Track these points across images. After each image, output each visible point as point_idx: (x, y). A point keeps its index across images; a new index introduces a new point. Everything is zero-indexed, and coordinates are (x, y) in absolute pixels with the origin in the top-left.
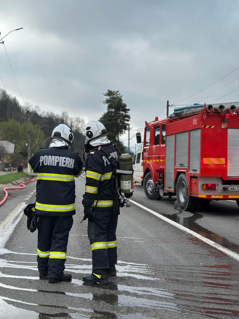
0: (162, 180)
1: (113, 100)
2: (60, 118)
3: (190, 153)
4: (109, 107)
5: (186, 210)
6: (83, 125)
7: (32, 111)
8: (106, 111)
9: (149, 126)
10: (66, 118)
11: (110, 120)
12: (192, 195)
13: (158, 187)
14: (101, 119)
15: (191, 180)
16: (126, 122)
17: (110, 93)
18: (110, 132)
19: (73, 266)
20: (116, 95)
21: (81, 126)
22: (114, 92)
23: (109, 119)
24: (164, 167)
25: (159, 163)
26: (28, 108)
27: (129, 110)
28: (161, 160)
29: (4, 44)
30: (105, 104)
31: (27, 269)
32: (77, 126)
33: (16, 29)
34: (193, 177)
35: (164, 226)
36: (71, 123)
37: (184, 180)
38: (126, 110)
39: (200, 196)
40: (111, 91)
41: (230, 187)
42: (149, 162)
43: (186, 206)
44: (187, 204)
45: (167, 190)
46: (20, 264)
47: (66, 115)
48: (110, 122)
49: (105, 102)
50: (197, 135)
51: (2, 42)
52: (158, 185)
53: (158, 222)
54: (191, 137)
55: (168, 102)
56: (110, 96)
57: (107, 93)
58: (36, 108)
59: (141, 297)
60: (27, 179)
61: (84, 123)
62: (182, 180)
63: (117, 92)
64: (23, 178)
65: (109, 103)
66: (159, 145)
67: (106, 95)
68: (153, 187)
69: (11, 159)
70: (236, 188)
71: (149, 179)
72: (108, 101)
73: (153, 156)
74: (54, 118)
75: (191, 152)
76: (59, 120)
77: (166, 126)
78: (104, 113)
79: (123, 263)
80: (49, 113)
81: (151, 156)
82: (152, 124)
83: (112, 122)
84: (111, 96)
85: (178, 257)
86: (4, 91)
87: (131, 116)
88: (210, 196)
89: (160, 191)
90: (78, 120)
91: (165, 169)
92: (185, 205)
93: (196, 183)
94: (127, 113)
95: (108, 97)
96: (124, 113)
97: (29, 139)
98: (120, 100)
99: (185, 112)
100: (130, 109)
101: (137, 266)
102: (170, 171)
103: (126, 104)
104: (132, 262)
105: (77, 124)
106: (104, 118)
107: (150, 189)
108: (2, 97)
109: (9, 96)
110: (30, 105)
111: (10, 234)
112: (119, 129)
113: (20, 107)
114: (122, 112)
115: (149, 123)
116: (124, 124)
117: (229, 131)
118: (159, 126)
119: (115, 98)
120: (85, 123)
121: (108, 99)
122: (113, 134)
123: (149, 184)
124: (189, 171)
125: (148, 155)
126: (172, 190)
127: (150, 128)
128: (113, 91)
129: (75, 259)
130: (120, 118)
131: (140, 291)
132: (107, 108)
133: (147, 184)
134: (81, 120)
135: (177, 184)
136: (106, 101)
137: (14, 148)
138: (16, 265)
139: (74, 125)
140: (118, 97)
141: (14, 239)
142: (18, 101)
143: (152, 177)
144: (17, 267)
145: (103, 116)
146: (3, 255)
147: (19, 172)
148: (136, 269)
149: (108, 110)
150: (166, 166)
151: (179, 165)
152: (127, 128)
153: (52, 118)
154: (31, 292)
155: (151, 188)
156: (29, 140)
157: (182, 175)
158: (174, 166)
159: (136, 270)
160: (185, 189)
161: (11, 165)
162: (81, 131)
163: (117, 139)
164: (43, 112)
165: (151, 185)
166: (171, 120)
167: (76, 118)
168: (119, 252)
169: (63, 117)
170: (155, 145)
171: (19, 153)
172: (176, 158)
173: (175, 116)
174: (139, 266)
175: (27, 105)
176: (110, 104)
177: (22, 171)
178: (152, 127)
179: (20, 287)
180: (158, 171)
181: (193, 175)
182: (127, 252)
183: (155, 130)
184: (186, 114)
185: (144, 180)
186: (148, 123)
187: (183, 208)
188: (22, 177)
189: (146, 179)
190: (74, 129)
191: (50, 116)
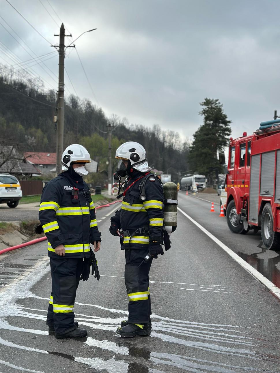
0: (246, 210)
1: (211, 110)
2: (151, 132)
3: (277, 178)
4: (206, 119)
5: (271, 249)
6: (177, 139)
7: (119, 124)
8: (203, 124)
9: (234, 144)
10: (157, 131)
11: (207, 135)
12: (277, 230)
13: (241, 219)
14: (196, 132)
15: (277, 212)
16: (227, 137)
17: (208, 102)
18: (207, 148)
19: (96, 318)
20: (215, 104)
21: (175, 141)
22: (212, 101)
23: (205, 132)
24: (248, 194)
25: (243, 189)
26: (115, 120)
27: (229, 122)
28: (246, 186)
29: (75, 48)
30: (202, 115)
31: (39, 320)
32: (170, 141)
33: (88, 30)
34: (278, 208)
35: (233, 269)
36: (164, 138)
37: (269, 212)
38: (226, 123)
40: (208, 100)
42: (233, 188)
43: (271, 244)
44: (272, 242)
45: (251, 223)
46: (36, 312)
47: (157, 129)
48: (206, 136)
49: (202, 113)
51: (73, 46)
52: (241, 216)
53: (228, 263)
54: (278, 159)
55: (276, 112)
56: (207, 106)
57: (204, 102)
58: (124, 121)
59: (156, 367)
60: (104, 203)
61: (178, 138)
62: (267, 211)
63: (217, 101)
64: (99, 202)
65: (207, 113)
66: (244, 167)
67: (203, 105)
68: (237, 218)
69: (92, 179)
71: (232, 208)
72: (205, 112)
73: (238, 180)
74: (144, 132)
75: (277, 176)
76: (150, 134)
77: (251, 144)
78: (201, 126)
79: (157, 318)
80: (139, 126)
81: (235, 180)
82: (237, 141)
83: (209, 136)
84: (209, 105)
85: (230, 313)
86: (88, 101)
87: (232, 129)
89: (244, 223)
90: (172, 135)
91: (250, 197)
92: (270, 242)
94: (228, 125)
95: (205, 107)
96: (224, 126)
97: (110, 156)
98: (220, 110)
99: (273, 127)
100: (231, 121)
101: (172, 322)
102: (255, 200)
103: (226, 115)
104: (169, 317)
105: (170, 139)
106: (201, 131)
107: (233, 220)
108: (86, 108)
109: (94, 106)
110: (117, 117)
111: (46, 272)
112: (218, 145)
113: (106, 119)
114: (221, 125)
115: (235, 139)
116: (224, 139)
118: (245, 143)
119: (214, 108)
120: (180, 137)
121: (206, 110)
122: (210, 151)
123: (233, 214)
124: (275, 201)
125: (232, 179)
126: (256, 223)
127: (235, 146)
128: (211, 99)
129: (102, 310)
130: (219, 132)
131: (158, 358)
132: (204, 120)
133: (231, 214)
134: (175, 134)
135: (262, 216)
136: (202, 111)
137: (96, 167)
138: (31, 314)
139: (167, 140)
140: (217, 106)
141: (47, 279)
142: (103, 113)
143: (235, 206)
144: (30, 317)
145: (199, 130)
146: (22, 299)
147: (96, 195)
148: (169, 326)
149: (205, 122)
150: (251, 193)
151: (264, 193)
152: (227, 143)
153: (142, 131)
154: (28, 351)
155: (235, 219)
156: (110, 158)
157: (267, 206)
158: (258, 193)
159: (168, 329)
160: (270, 223)
161: (92, 185)
162: (174, 147)
163: (215, 157)
164: (132, 125)
165: (235, 216)
166: (258, 136)
167: (170, 131)
168: (159, 303)
169: (154, 130)
170: (240, 167)
171: (102, 172)
172: (261, 183)
173: (262, 132)
174: (175, 322)
175: (113, 117)
176: (207, 115)
177: (100, 193)
178: (238, 145)
179: (19, 344)
180: (242, 198)
181: (279, 206)
182: (170, 303)
183: (241, 148)
184: (274, 130)
185: (227, 208)
186: (233, 139)
187: (268, 246)
188: (98, 200)
189: (229, 208)
190: (167, 145)
191: (140, 129)
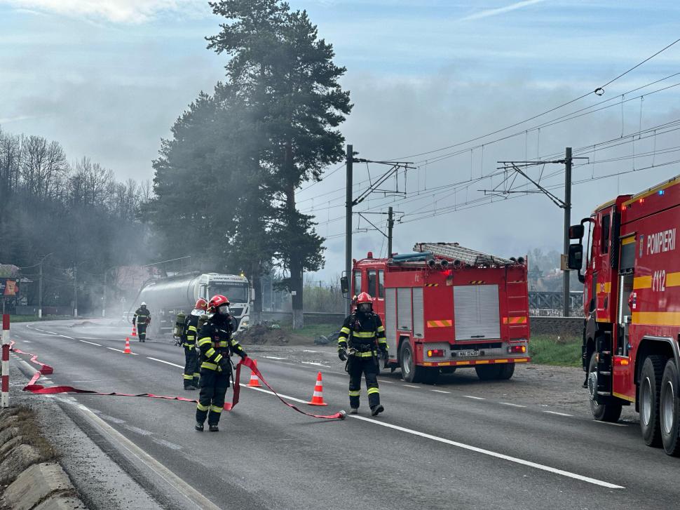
3: (414, 315)
12: (418, 364)
15: (416, 346)
34: (417, 343)
39: (426, 364)
41: (459, 353)
43: (411, 377)
44: (412, 375)
50: (419, 293)
54: (413, 295)
62: (406, 345)
70: (466, 353)
75: (414, 313)
82: (364, 265)
88: (436, 363)
92: (410, 375)
93: (421, 350)
99: (407, 261)
117: (455, 288)
124: (413, 336)
126: (396, 360)
127: (361, 270)
135: (401, 351)
151: (402, 328)
157: (405, 341)
158: (396, 328)
160: (410, 357)
172: (398, 318)
173: (395, 264)
178: (365, 271)
181: (417, 341)
184: (408, 265)
